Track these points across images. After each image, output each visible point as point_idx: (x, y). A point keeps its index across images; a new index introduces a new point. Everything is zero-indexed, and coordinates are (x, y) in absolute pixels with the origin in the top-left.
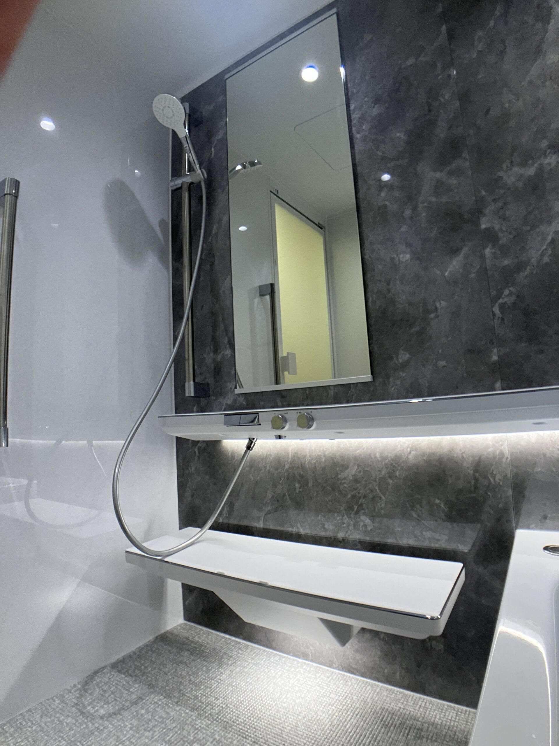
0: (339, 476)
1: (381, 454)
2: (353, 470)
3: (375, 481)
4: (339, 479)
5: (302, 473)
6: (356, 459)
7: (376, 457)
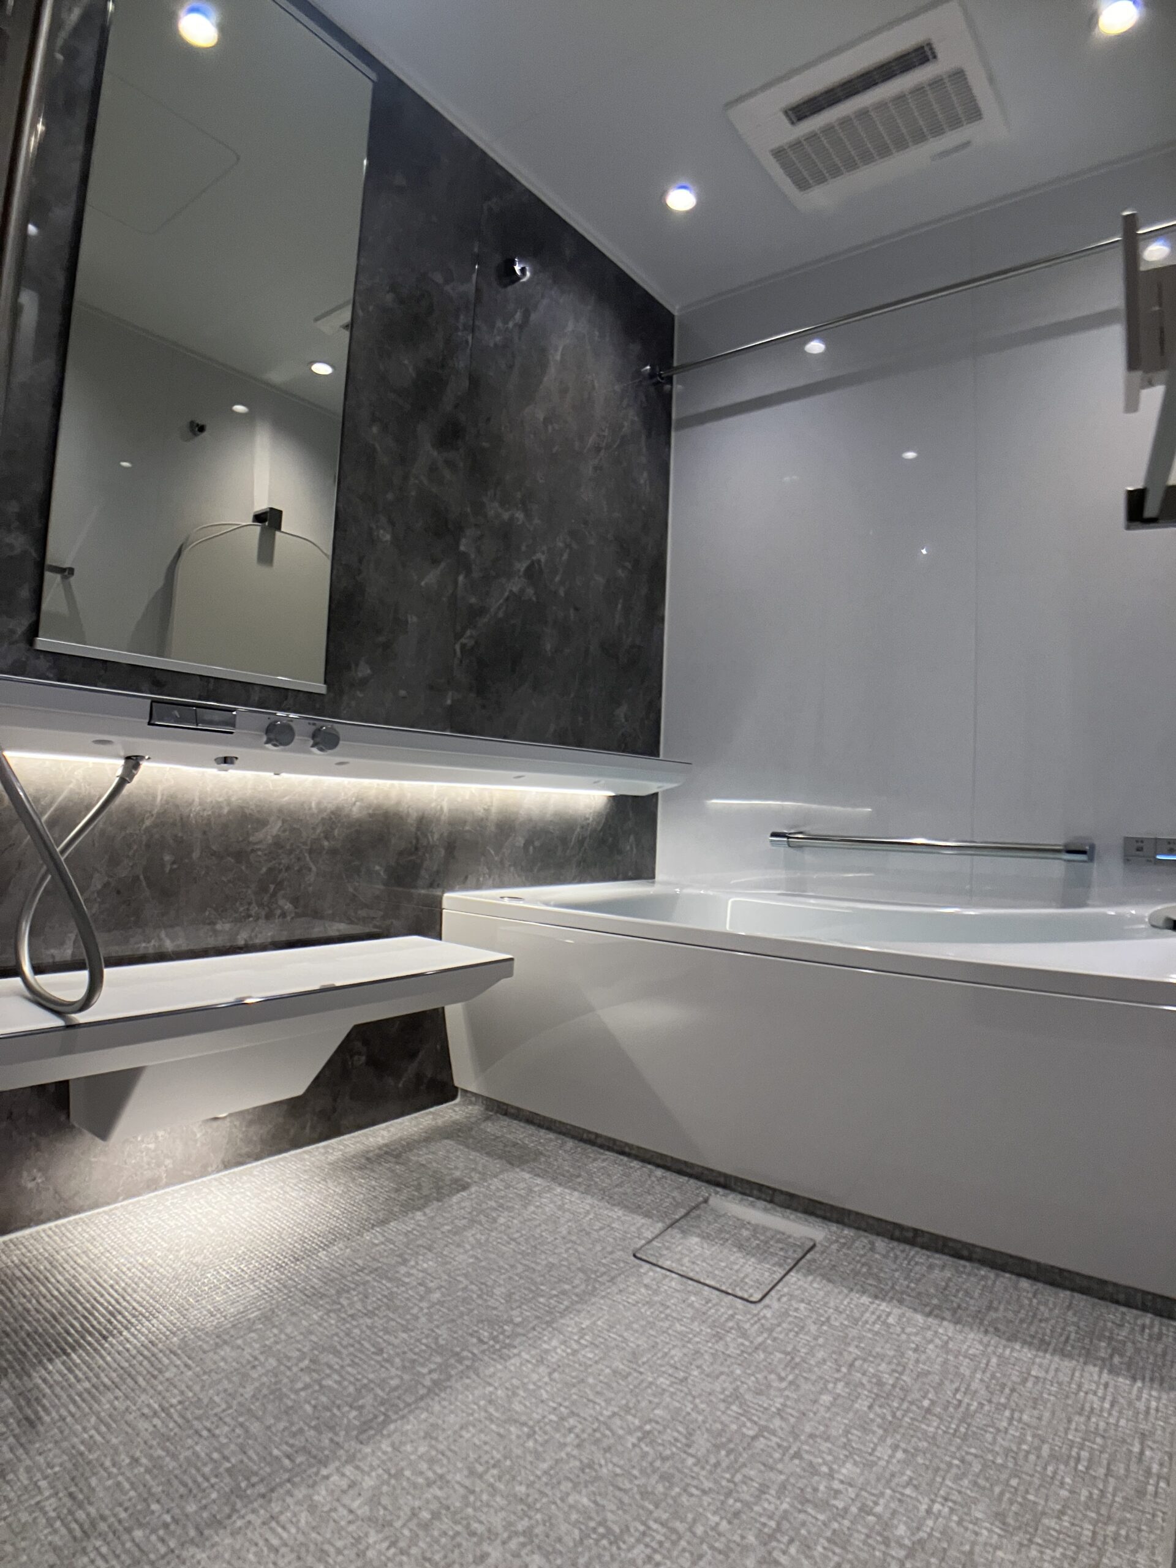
0: (251, 839)
1: (319, 803)
2: (275, 828)
3: (305, 843)
4: (249, 843)
5: (180, 835)
6: (280, 811)
7: (310, 809)
